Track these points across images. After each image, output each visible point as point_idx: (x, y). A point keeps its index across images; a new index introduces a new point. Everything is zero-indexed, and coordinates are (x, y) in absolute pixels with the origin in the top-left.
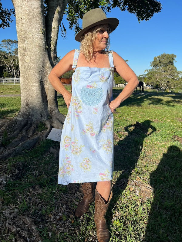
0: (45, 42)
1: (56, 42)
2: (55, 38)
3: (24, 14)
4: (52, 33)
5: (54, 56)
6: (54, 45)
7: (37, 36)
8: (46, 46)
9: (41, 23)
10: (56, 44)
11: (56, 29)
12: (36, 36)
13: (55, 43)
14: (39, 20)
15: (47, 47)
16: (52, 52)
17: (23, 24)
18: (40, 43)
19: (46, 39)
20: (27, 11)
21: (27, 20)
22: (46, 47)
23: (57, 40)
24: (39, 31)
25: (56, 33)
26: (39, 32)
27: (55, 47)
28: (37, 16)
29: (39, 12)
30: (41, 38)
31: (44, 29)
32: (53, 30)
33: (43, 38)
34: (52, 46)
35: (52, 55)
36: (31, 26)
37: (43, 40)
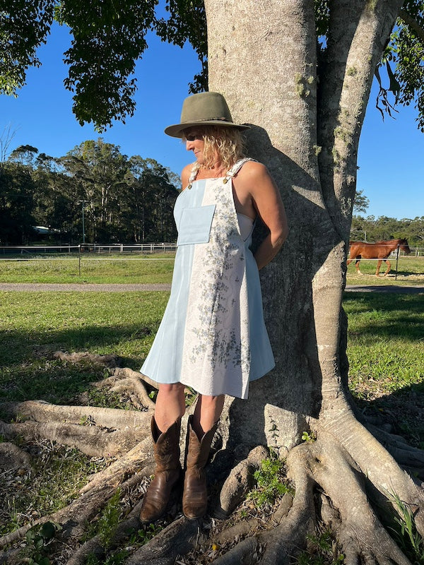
0: (310, 130)
1: (358, 129)
2: (355, 110)
3: (234, 29)
4: (345, 94)
5: (344, 184)
6: (349, 140)
7: (279, 111)
8: (311, 144)
9: (300, 53)
10: (356, 136)
11: (361, 75)
12: (276, 110)
13: (351, 131)
14: (289, 45)
15: (318, 149)
16: (336, 169)
17: (229, 70)
18: (290, 135)
19: (314, 117)
20: (244, 16)
21: (244, 52)
22: (312, 151)
23: (360, 118)
24: (290, 88)
25: (361, 90)
26: (290, 93)
27: (349, 146)
28: (283, 28)
29: (290, 8)
30: (293, 117)
31: (311, 79)
32: (347, 79)
33: (302, 112)
34: (340, 147)
35: (337, 180)
36: (256, 72)
37: (300, 124)
